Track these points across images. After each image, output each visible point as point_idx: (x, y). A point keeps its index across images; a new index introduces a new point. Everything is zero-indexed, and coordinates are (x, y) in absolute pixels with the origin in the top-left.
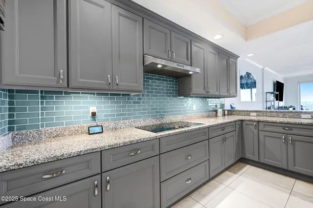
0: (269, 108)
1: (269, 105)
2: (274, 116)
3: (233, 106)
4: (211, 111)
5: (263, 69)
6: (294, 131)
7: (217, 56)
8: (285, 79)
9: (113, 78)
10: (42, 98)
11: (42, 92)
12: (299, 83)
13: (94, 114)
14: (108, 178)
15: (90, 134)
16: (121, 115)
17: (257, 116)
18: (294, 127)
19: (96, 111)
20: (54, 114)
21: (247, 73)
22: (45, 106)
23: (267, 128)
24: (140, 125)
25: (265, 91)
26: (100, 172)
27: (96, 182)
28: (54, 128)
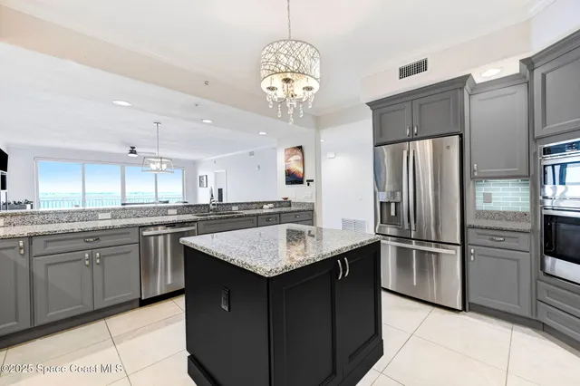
2: (50, 222)
6: (104, 242)
18: (101, 236)
23: (51, 248)
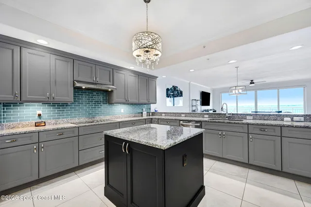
0: (194, 111)
1: (194, 108)
3: (156, 110)
4: (139, 113)
5: (189, 83)
7: (137, 78)
8: (214, 90)
9: (50, 95)
10: (4, 106)
11: (3, 103)
12: (221, 93)
13: (39, 115)
14: (42, 146)
15: (36, 126)
16: (60, 115)
17: (185, 116)
19: (41, 113)
20: (12, 115)
21: (173, 86)
22: (5, 110)
24: (75, 122)
25: (191, 99)
26: (38, 141)
27: (35, 147)
28: (11, 123)
